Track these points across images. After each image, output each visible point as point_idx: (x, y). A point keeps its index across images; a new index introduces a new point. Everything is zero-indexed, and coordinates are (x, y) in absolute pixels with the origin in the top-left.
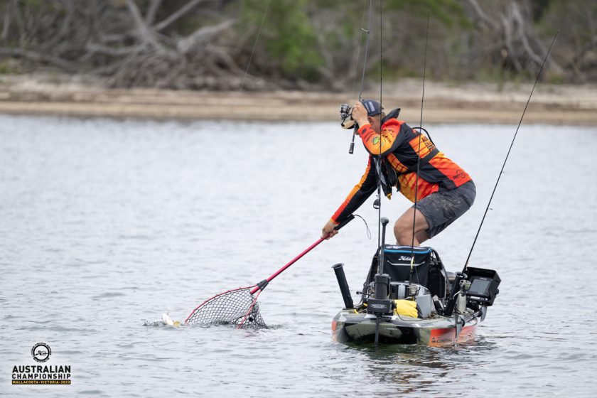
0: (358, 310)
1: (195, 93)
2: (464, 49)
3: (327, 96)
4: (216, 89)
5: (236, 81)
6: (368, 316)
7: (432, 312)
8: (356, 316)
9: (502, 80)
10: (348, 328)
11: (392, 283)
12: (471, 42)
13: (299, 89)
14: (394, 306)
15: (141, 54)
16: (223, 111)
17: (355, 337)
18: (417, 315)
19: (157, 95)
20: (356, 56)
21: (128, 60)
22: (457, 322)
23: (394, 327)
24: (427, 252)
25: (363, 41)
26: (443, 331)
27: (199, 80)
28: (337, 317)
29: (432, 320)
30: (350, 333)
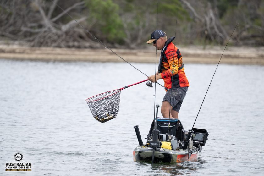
0: (145, 146)
1: (69, 49)
2: (189, 30)
3: (128, 51)
4: (79, 47)
5: (87, 44)
6: (149, 148)
7: (178, 148)
8: (144, 148)
9: (205, 44)
10: (140, 154)
11: (160, 134)
12: (192, 27)
13: (115, 48)
14: (161, 144)
15: (45, 32)
16: (81, 57)
17: (144, 158)
18: (171, 148)
19: (52, 50)
20: (141, 33)
21: (40, 35)
22: (189, 152)
23: (161, 153)
24: (176, 121)
25: (144, 26)
26: (183, 156)
27: (71, 44)
28: (136, 149)
29: (178, 151)
30: (141, 156)
